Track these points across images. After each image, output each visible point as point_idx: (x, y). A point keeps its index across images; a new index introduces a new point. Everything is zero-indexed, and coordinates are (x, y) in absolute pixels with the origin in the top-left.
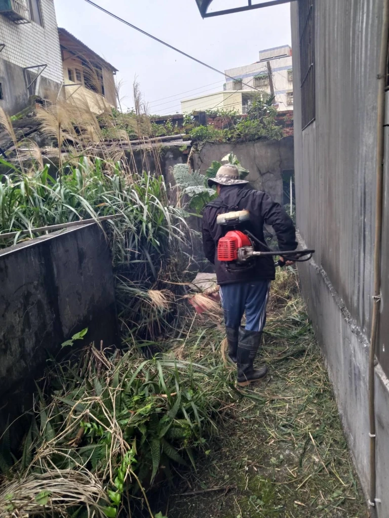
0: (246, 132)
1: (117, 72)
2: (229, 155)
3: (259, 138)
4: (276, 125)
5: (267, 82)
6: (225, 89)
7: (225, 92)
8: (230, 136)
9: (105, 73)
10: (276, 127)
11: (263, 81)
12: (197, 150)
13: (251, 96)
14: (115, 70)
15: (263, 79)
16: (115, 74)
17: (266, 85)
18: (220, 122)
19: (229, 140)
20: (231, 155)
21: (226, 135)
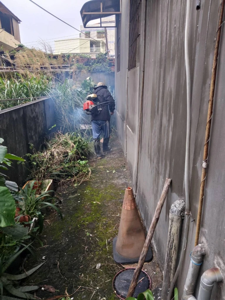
0: (97, 68)
1: (21, 22)
2: (89, 77)
3: (102, 71)
4: (109, 66)
5: (104, 35)
6: (80, 36)
7: (80, 38)
8: (90, 69)
9: (14, 22)
10: (109, 67)
11: (102, 34)
12: (76, 74)
13: (95, 42)
14: (20, 21)
15: (102, 33)
16: (20, 23)
17: (103, 37)
18: (83, 60)
19: (89, 71)
20: (90, 78)
21: (88, 69)
